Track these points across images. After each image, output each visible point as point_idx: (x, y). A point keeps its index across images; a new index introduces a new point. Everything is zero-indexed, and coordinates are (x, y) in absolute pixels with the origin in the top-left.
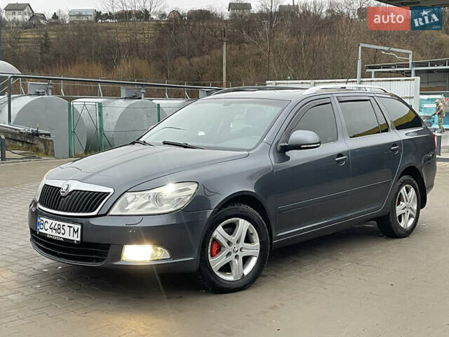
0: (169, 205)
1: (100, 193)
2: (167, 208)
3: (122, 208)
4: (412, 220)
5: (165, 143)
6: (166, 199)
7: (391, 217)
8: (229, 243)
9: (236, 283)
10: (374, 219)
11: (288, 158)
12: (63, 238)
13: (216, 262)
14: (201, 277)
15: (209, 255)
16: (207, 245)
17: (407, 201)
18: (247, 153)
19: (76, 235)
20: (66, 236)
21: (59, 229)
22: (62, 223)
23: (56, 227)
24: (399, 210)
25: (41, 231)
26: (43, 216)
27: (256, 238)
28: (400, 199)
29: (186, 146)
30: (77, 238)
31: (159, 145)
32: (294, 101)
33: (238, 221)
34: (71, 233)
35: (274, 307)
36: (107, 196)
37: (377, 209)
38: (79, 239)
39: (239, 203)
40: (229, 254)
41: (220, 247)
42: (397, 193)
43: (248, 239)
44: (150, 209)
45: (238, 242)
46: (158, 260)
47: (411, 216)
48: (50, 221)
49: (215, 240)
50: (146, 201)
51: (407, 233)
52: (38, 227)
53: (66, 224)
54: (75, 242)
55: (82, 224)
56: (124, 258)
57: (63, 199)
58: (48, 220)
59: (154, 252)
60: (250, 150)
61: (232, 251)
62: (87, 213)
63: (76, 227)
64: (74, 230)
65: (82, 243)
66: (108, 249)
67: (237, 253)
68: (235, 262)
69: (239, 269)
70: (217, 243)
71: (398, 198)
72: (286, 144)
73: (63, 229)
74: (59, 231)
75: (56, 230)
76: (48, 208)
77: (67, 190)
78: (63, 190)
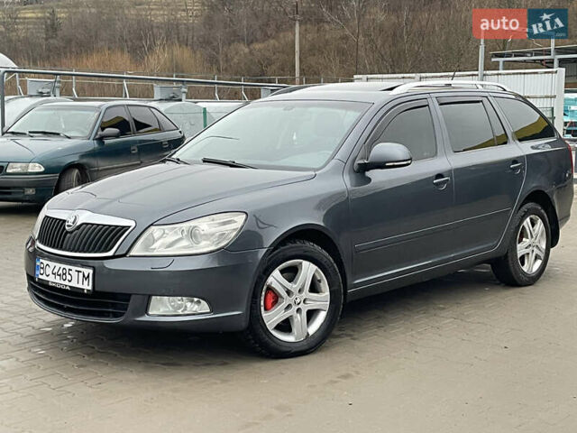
0: (209, 242)
1: (116, 227)
2: (206, 246)
3: (147, 247)
4: (539, 262)
5: (205, 161)
6: (204, 235)
7: (510, 259)
8: (288, 292)
9: (298, 345)
10: (487, 261)
11: (369, 180)
12: (70, 287)
13: (271, 318)
14: (250, 337)
15: (262, 308)
16: (259, 294)
17: (532, 237)
18: (313, 173)
19: (86, 282)
20: (74, 284)
21: (64, 274)
22: (67, 267)
23: (61, 272)
24: (521, 249)
25: (40, 277)
26: (43, 257)
27: (325, 286)
28: (523, 235)
29: (231, 166)
30: (87, 286)
31: (196, 163)
32: (378, 103)
33: (301, 263)
34: (79, 279)
35: (346, 377)
36: (126, 230)
37: (491, 247)
38: (90, 288)
39: (302, 240)
40: (289, 307)
41: (276, 298)
42: (519, 226)
43: (314, 288)
44: (183, 247)
45: (300, 291)
47: (537, 257)
48: (52, 264)
49: (270, 289)
50: (178, 237)
51: (532, 280)
52: (37, 273)
53: (74, 268)
54: (85, 291)
55: (94, 268)
56: (150, 313)
57: (68, 235)
58: (49, 263)
59: (189, 304)
60: (318, 170)
61: (292, 303)
62: (101, 252)
63: (88, 271)
64: (84, 276)
65: (94, 293)
66: (128, 300)
67: (300, 306)
68: (296, 317)
69: (303, 327)
70: (273, 292)
71: (520, 233)
72: (365, 161)
73: (69, 274)
74: (64, 277)
75: (60, 275)
76: (50, 247)
77: (74, 223)
78: (70, 223)
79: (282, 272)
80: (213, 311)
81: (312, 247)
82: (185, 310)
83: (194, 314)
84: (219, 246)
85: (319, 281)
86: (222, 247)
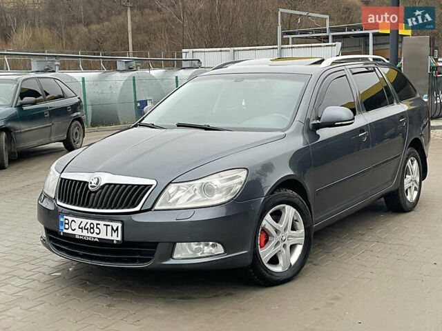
1: (139, 186)
2: (219, 198)
4: (416, 193)
5: (179, 125)
7: (400, 191)
8: (277, 231)
9: (284, 274)
10: (381, 197)
11: (318, 137)
12: (98, 239)
13: (266, 254)
14: (251, 271)
15: (259, 246)
17: (412, 173)
18: (283, 133)
19: (115, 234)
20: (102, 236)
21: (91, 228)
22: (95, 222)
23: (88, 226)
24: (406, 183)
25: (65, 231)
26: (68, 214)
27: (301, 224)
29: (207, 129)
30: (117, 237)
31: (172, 128)
32: (315, 75)
33: (284, 207)
34: (108, 232)
36: (149, 188)
38: (119, 238)
40: (278, 243)
41: (267, 236)
42: (405, 166)
43: (293, 228)
45: (285, 229)
47: (416, 189)
48: (78, 220)
49: (264, 230)
51: (413, 206)
52: (61, 227)
53: (102, 223)
54: (115, 242)
55: (122, 222)
56: (174, 257)
57: (93, 194)
58: (75, 219)
59: (206, 248)
60: (286, 130)
61: (280, 240)
62: (128, 208)
63: (115, 225)
64: (112, 229)
65: (124, 243)
66: (155, 248)
67: (285, 243)
68: (283, 252)
69: (288, 259)
70: (265, 232)
71: (405, 171)
72: (318, 121)
73: (97, 228)
74: (92, 231)
75: (87, 229)
76: (74, 205)
77: (97, 184)
78: (93, 184)
79: (271, 214)
80: (226, 251)
81: (290, 192)
82: (203, 253)
83: (211, 256)
84: (229, 198)
85: (296, 221)
86: (232, 199)
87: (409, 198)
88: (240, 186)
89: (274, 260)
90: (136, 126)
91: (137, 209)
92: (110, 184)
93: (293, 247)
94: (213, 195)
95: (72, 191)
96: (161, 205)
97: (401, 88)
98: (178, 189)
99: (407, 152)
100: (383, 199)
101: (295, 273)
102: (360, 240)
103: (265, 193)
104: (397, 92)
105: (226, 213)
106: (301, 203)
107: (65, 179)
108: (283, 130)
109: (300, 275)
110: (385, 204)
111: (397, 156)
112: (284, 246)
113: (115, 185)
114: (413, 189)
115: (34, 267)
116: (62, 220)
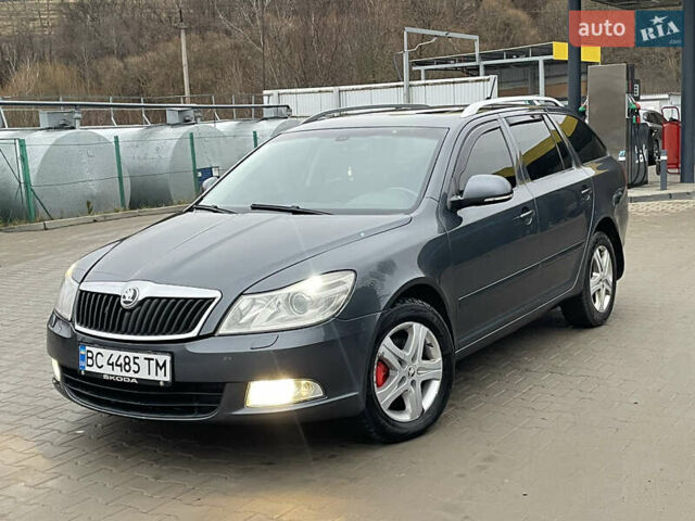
1: (196, 299)
4: (608, 298)
5: (255, 208)
8: (401, 362)
11: (461, 219)
12: (137, 379)
13: (385, 395)
15: (375, 385)
17: (602, 270)
18: (408, 216)
19: (161, 373)
20: (143, 375)
21: (126, 364)
22: (131, 355)
23: (121, 361)
24: (593, 285)
25: (88, 369)
26: (92, 344)
27: (436, 352)
28: (594, 268)
29: (296, 212)
30: (164, 377)
31: (244, 211)
32: (454, 128)
33: (411, 326)
34: (151, 368)
35: (490, 459)
36: (210, 303)
38: (168, 379)
40: (403, 380)
41: (387, 369)
42: (590, 260)
43: (426, 357)
45: (413, 359)
46: (305, 401)
48: (107, 352)
49: (382, 361)
50: (272, 312)
51: (604, 319)
52: (82, 364)
53: (142, 356)
54: (161, 384)
55: (172, 354)
56: (250, 403)
57: (127, 314)
58: (101, 351)
60: (411, 211)
61: (406, 374)
62: (180, 333)
63: (162, 358)
64: (157, 364)
65: (175, 385)
66: (222, 391)
67: (413, 378)
68: (411, 391)
69: (418, 403)
70: (384, 364)
71: (591, 267)
72: (459, 197)
73: (135, 363)
74: (127, 367)
75: (120, 365)
76: (100, 330)
77: (133, 298)
78: (127, 299)
79: (392, 337)
80: (326, 393)
81: (419, 303)
84: (328, 314)
85: (430, 345)
86: (333, 316)
87: (597, 305)
88: (345, 296)
89: (399, 405)
90: (191, 210)
91: (193, 334)
92: (152, 299)
93: (425, 384)
94: (305, 311)
95: (97, 310)
96: (229, 326)
97: (583, 144)
98: (254, 303)
99: (593, 239)
100: (559, 309)
101: (430, 422)
102: (527, 370)
103: (383, 306)
104: (577, 150)
105: (325, 337)
106: (436, 319)
107: (87, 292)
108: (407, 212)
109: (437, 425)
110: (563, 317)
111: (579, 245)
112: (413, 383)
113: (160, 299)
114: (603, 292)
115: (46, 422)
116: (82, 352)
